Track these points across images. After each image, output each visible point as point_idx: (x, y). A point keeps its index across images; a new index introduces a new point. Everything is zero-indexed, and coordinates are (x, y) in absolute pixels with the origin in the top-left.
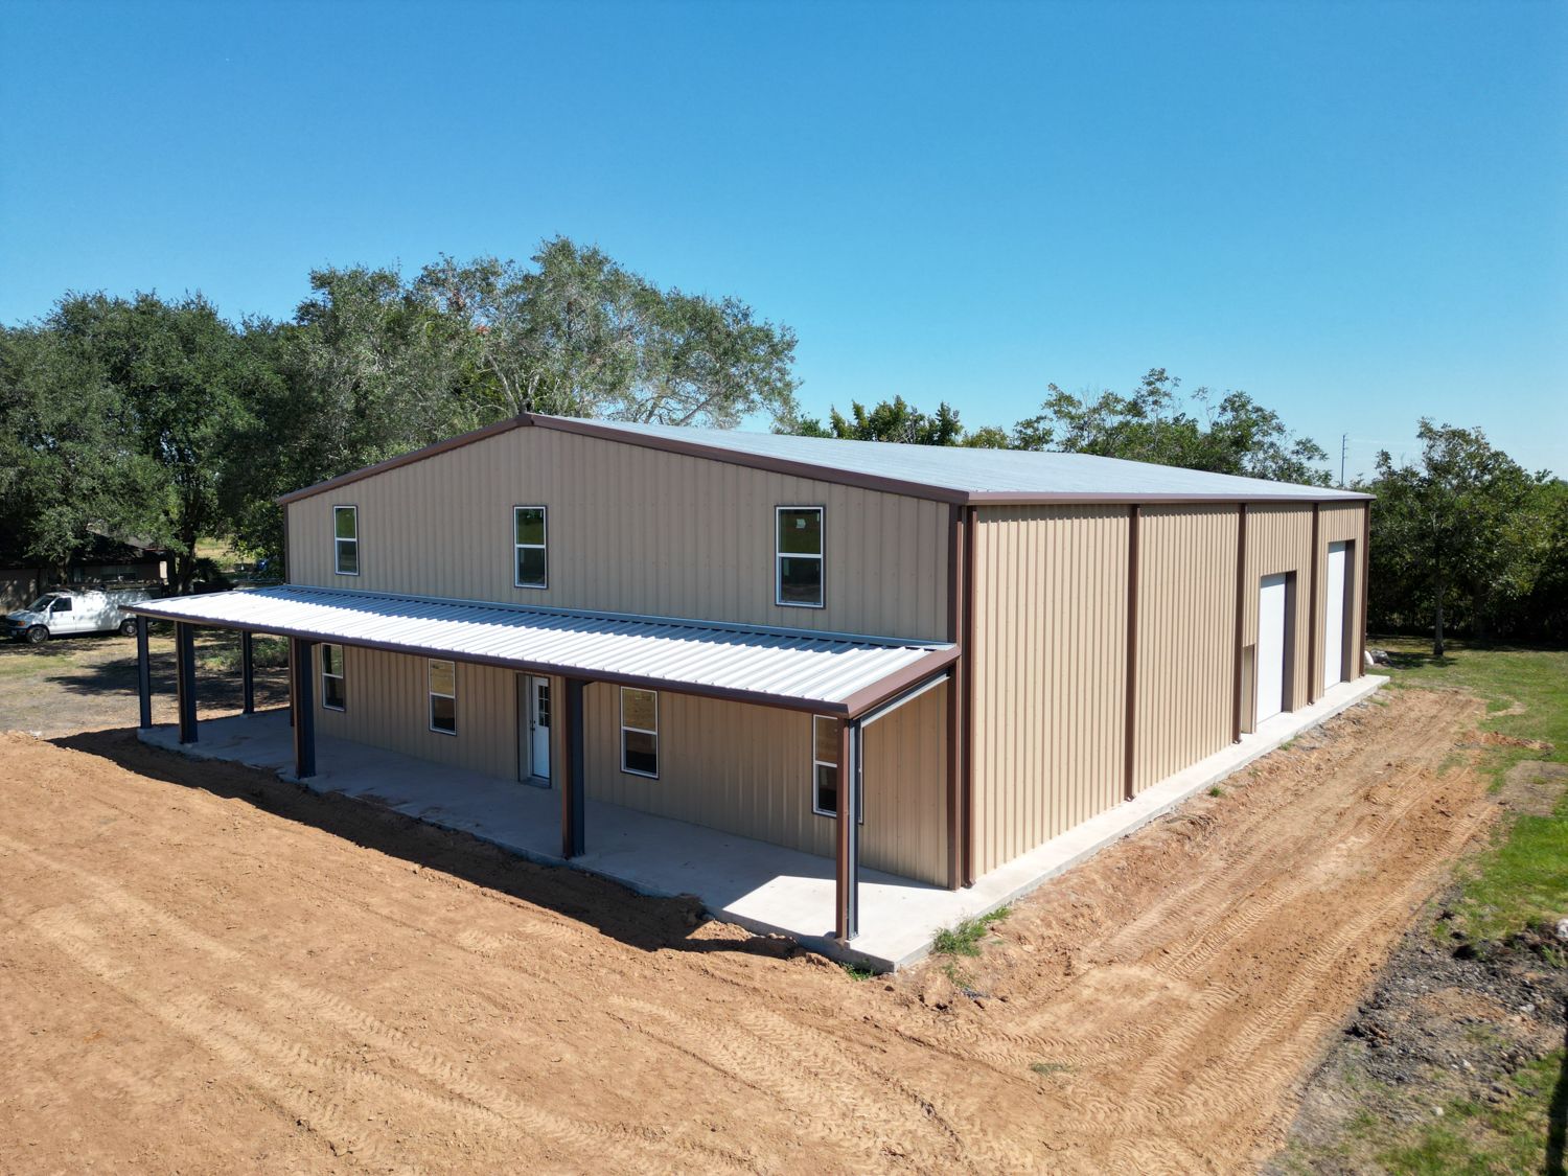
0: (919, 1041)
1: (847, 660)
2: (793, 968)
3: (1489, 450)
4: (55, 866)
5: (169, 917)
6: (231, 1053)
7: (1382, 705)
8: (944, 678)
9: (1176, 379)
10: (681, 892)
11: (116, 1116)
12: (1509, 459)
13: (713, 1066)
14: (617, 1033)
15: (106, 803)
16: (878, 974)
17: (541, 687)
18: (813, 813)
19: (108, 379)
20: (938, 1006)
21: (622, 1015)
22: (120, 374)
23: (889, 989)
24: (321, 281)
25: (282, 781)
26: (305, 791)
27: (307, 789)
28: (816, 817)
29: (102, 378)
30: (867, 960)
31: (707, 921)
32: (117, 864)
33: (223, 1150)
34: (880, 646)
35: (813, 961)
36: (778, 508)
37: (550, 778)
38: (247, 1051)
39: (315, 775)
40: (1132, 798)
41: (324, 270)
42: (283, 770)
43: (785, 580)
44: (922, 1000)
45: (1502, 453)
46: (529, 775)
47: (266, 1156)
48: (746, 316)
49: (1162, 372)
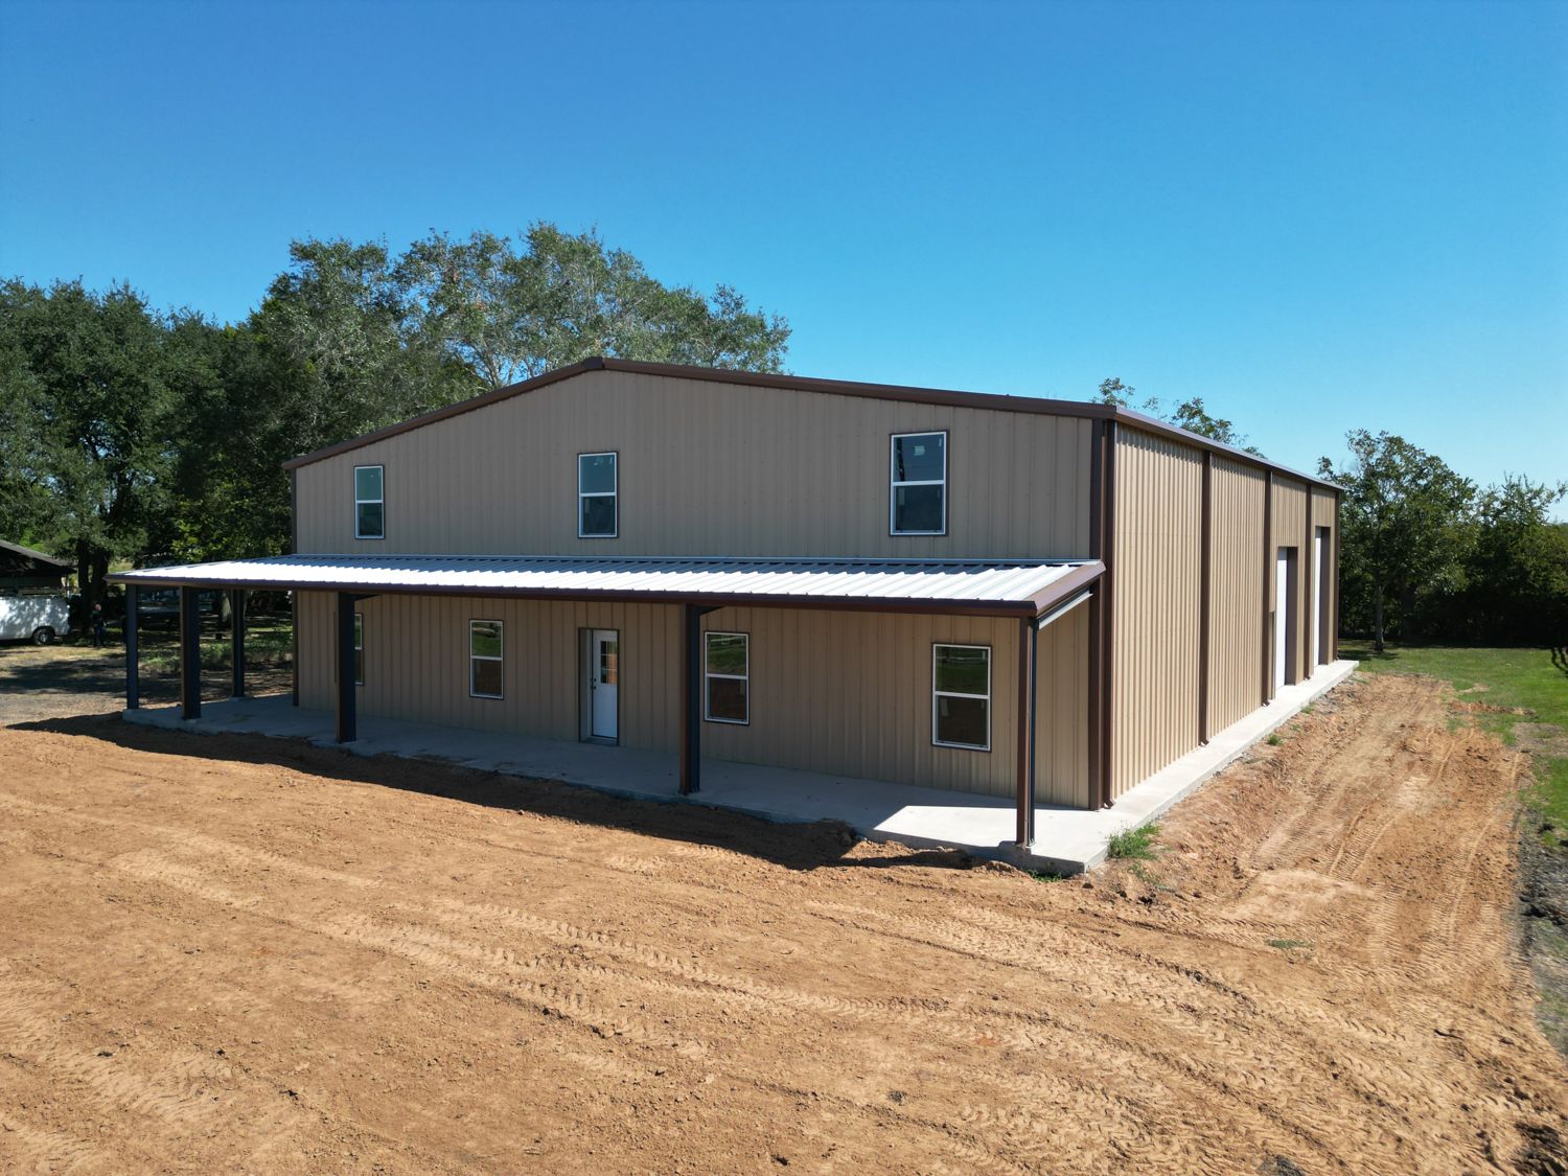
0: (1147, 925)
1: (983, 581)
2: (975, 875)
3: (1424, 455)
4: (104, 822)
5: (272, 856)
6: (431, 959)
7: (1364, 682)
8: (1087, 595)
9: (1130, 388)
10: (823, 817)
11: (335, 1015)
12: (1443, 464)
13: (954, 951)
14: (834, 930)
15: (124, 772)
16: (1066, 877)
17: (604, 644)
18: (933, 745)
19: (30, 368)
20: (1143, 899)
21: (829, 915)
22: (39, 364)
23: (1088, 886)
24: (303, 253)
25: (317, 747)
26: (348, 755)
27: (350, 753)
28: (935, 748)
29: (23, 366)
30: (1052, 863)
31: (859, 841)
32: (178, 816)
33: (475, 1039)
34: (1017, 566)
35: (995, 868)
36: (893, 437)
37: (618, 738)
38: (446, 956)
39: (355, 739)
40: (1206, 743)
41: (305, 242)
42: (314, 738)
43: (900, 510)
44: (1123, 895)
45: (1437, 458)
46: (589, 735)
47: (526, 1042)
48: (738, 305)
49: (1117, 381)
